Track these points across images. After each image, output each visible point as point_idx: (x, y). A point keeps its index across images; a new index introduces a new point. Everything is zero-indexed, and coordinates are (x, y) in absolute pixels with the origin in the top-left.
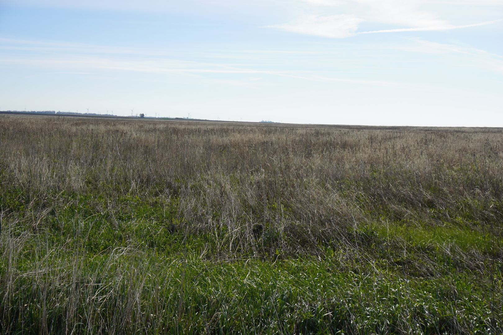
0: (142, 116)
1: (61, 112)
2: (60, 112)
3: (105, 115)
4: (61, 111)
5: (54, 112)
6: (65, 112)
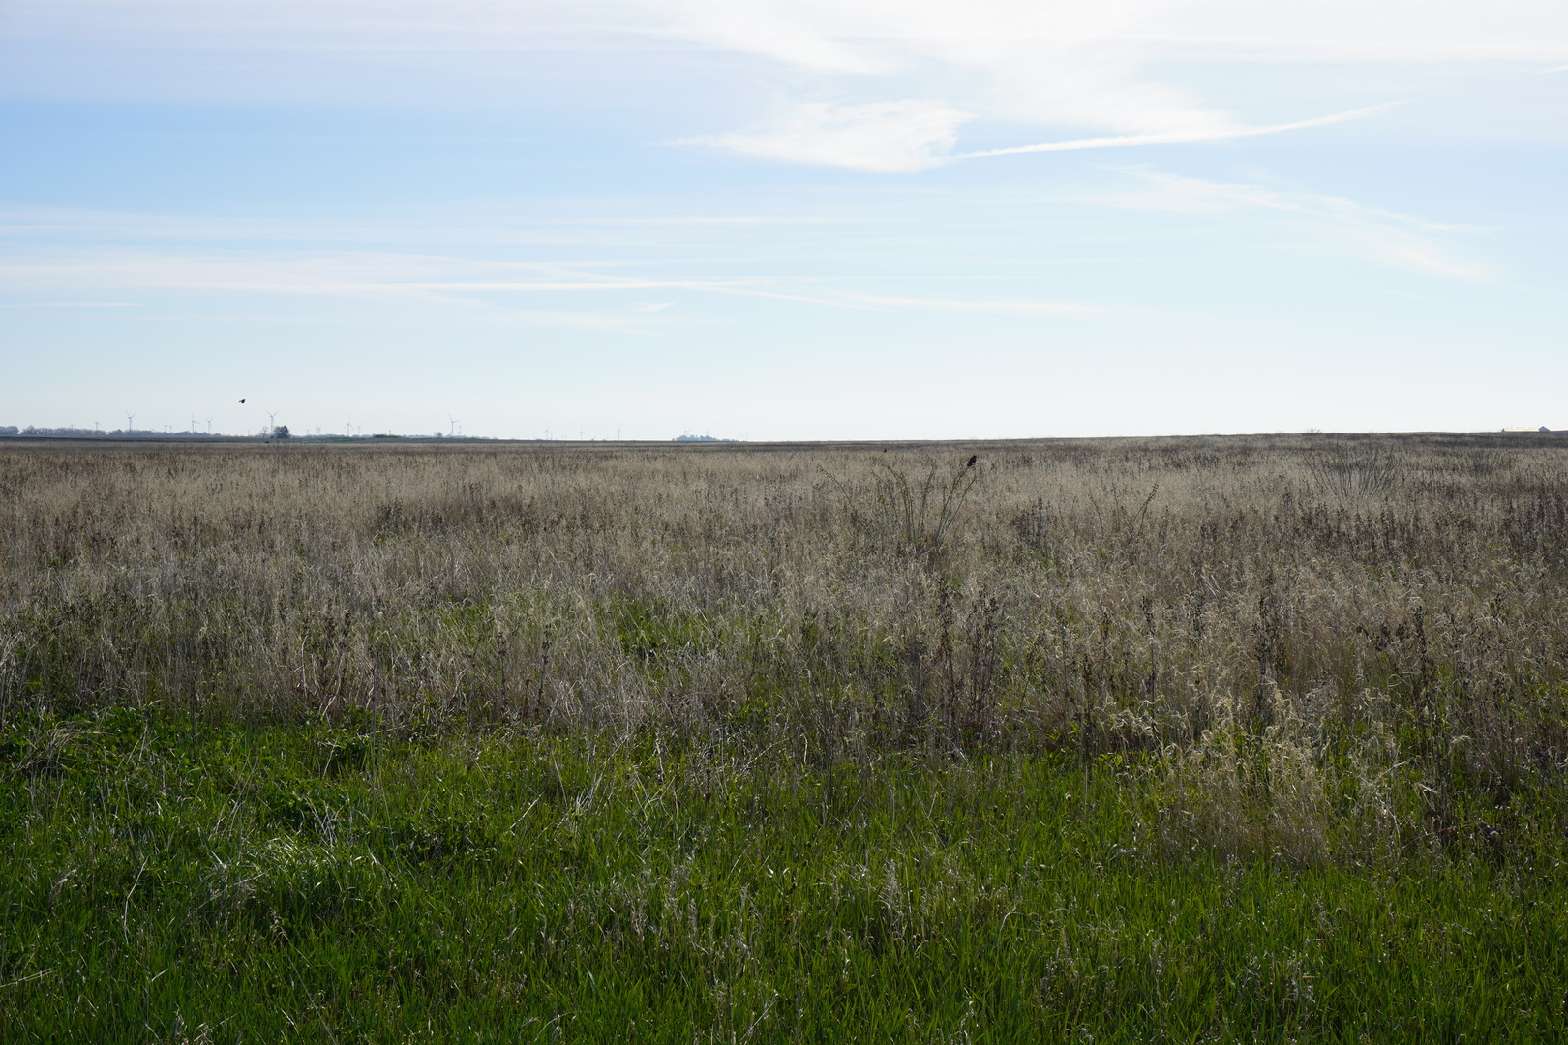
0: (283, 433)
1: (38, 430)
2: (32, 428)
3: (182, 433)
4: (36, 427)
5: (15, 430)
6: (51, 430)
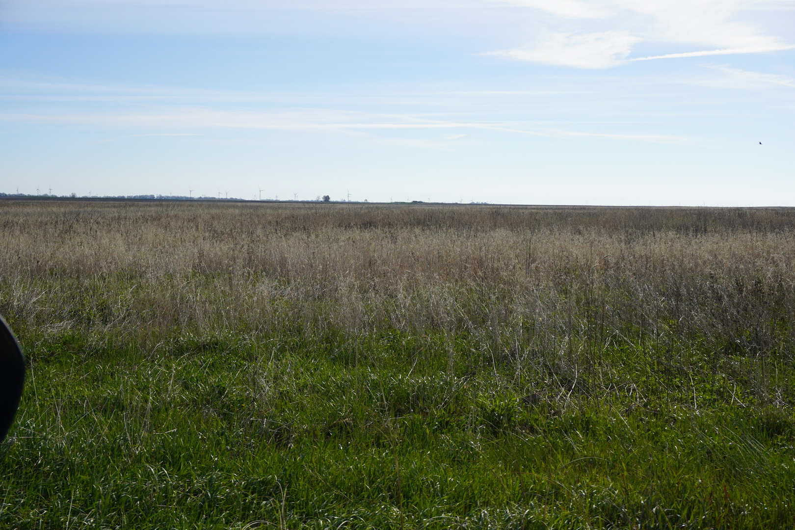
0: (327, 198)
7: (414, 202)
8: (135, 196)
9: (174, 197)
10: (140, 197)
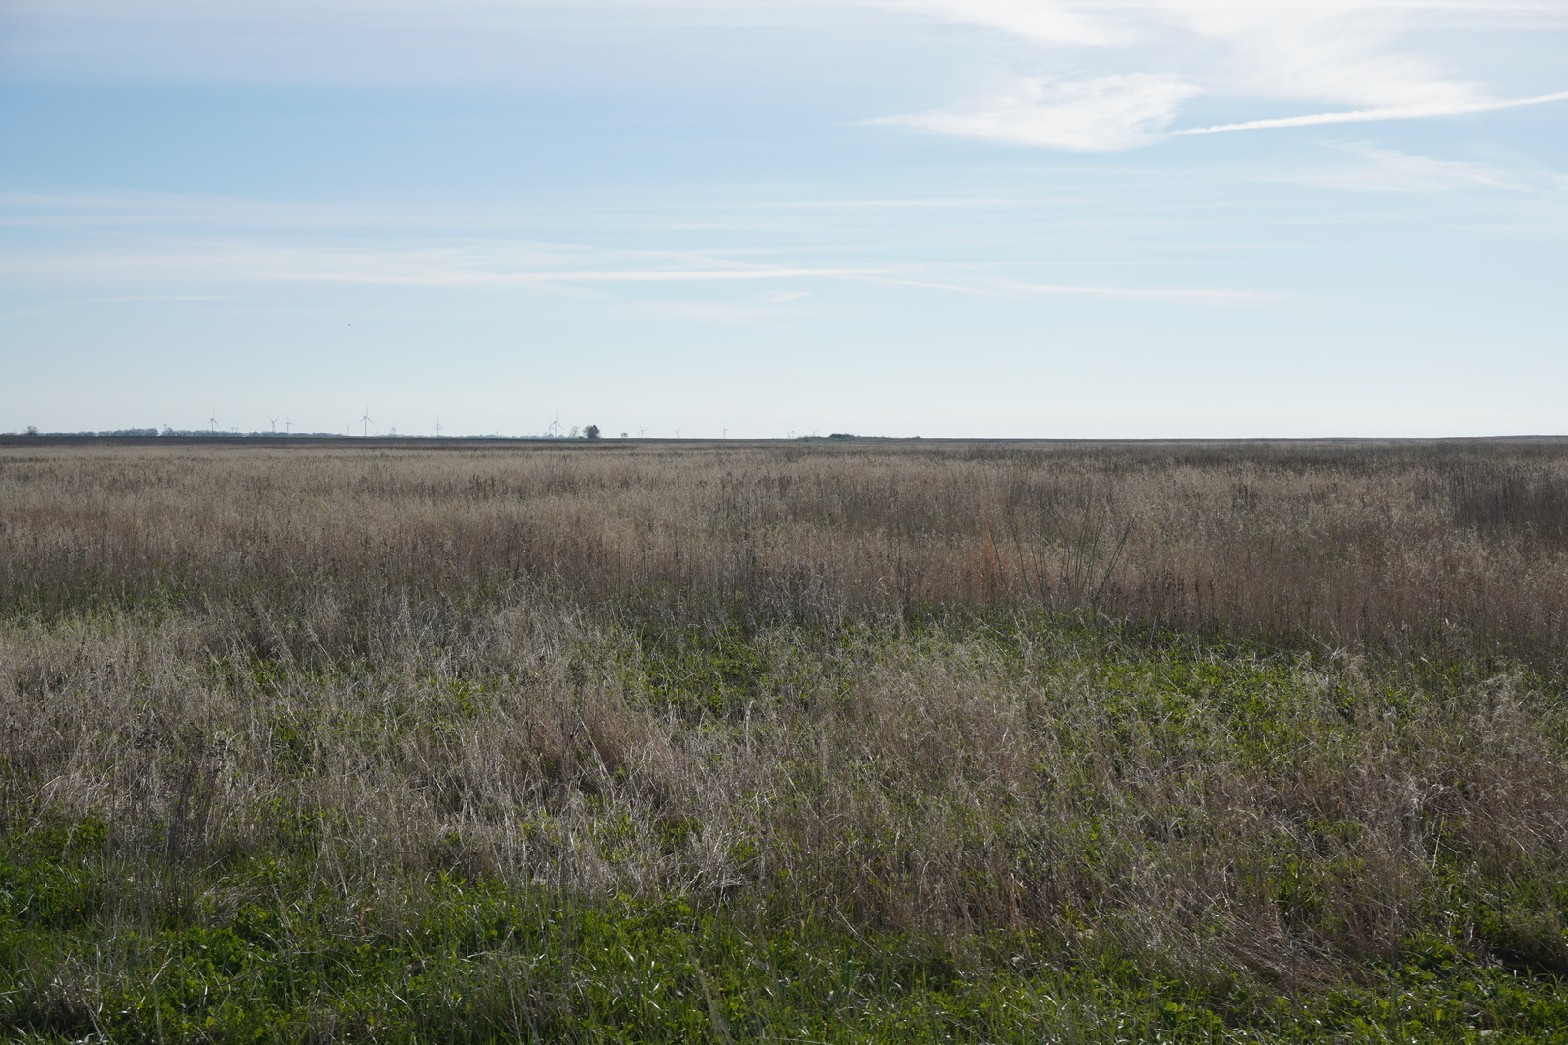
0: (593, 431)
1: (177, 433)
2: (171, 430)
4: (175, 429)
7: (834, 436)
8: (116, 432)
9: (198, 432)
10: (127, 432)
